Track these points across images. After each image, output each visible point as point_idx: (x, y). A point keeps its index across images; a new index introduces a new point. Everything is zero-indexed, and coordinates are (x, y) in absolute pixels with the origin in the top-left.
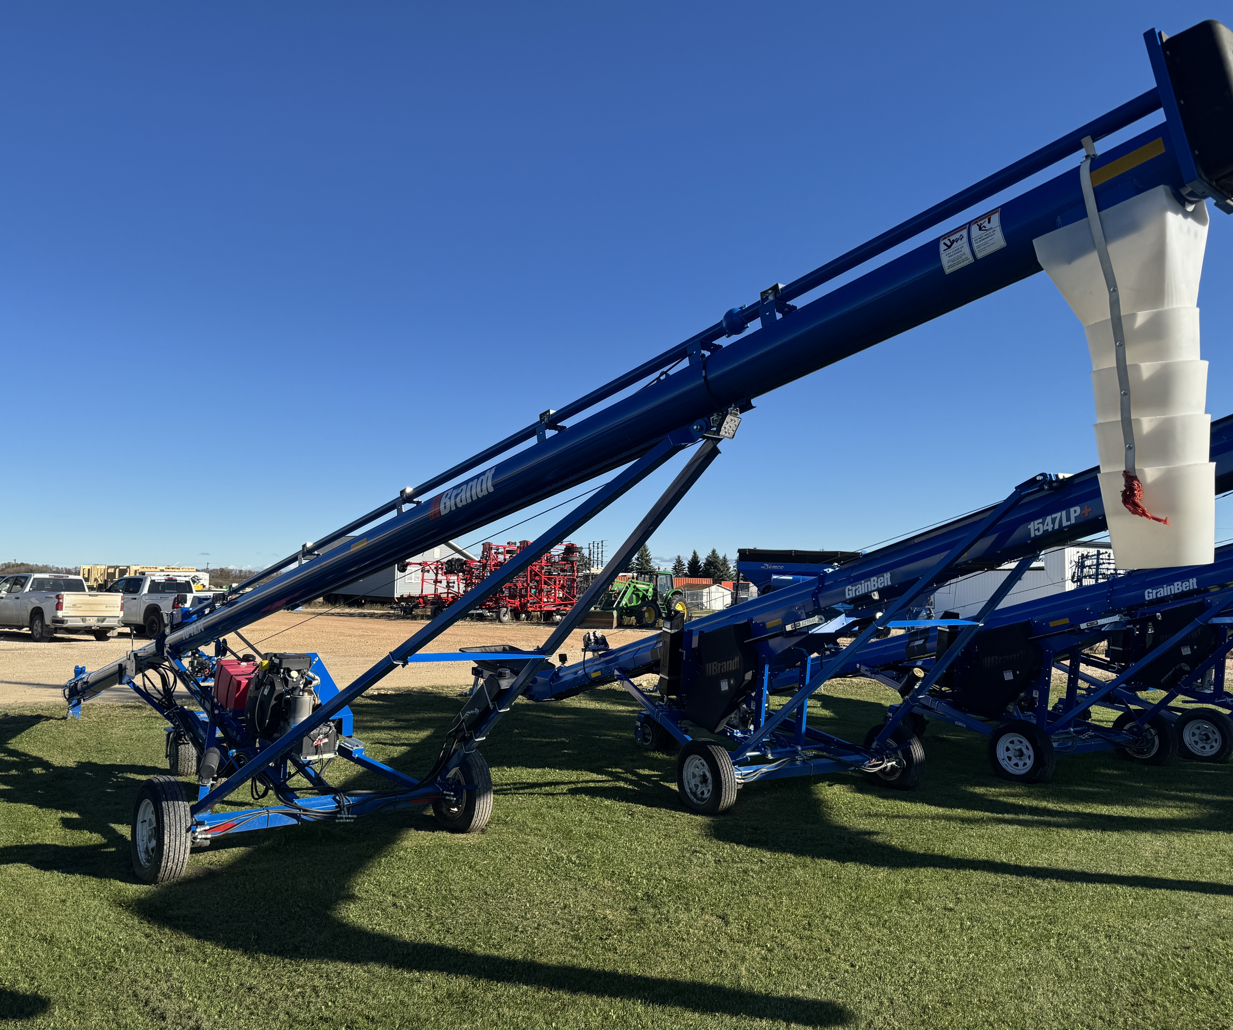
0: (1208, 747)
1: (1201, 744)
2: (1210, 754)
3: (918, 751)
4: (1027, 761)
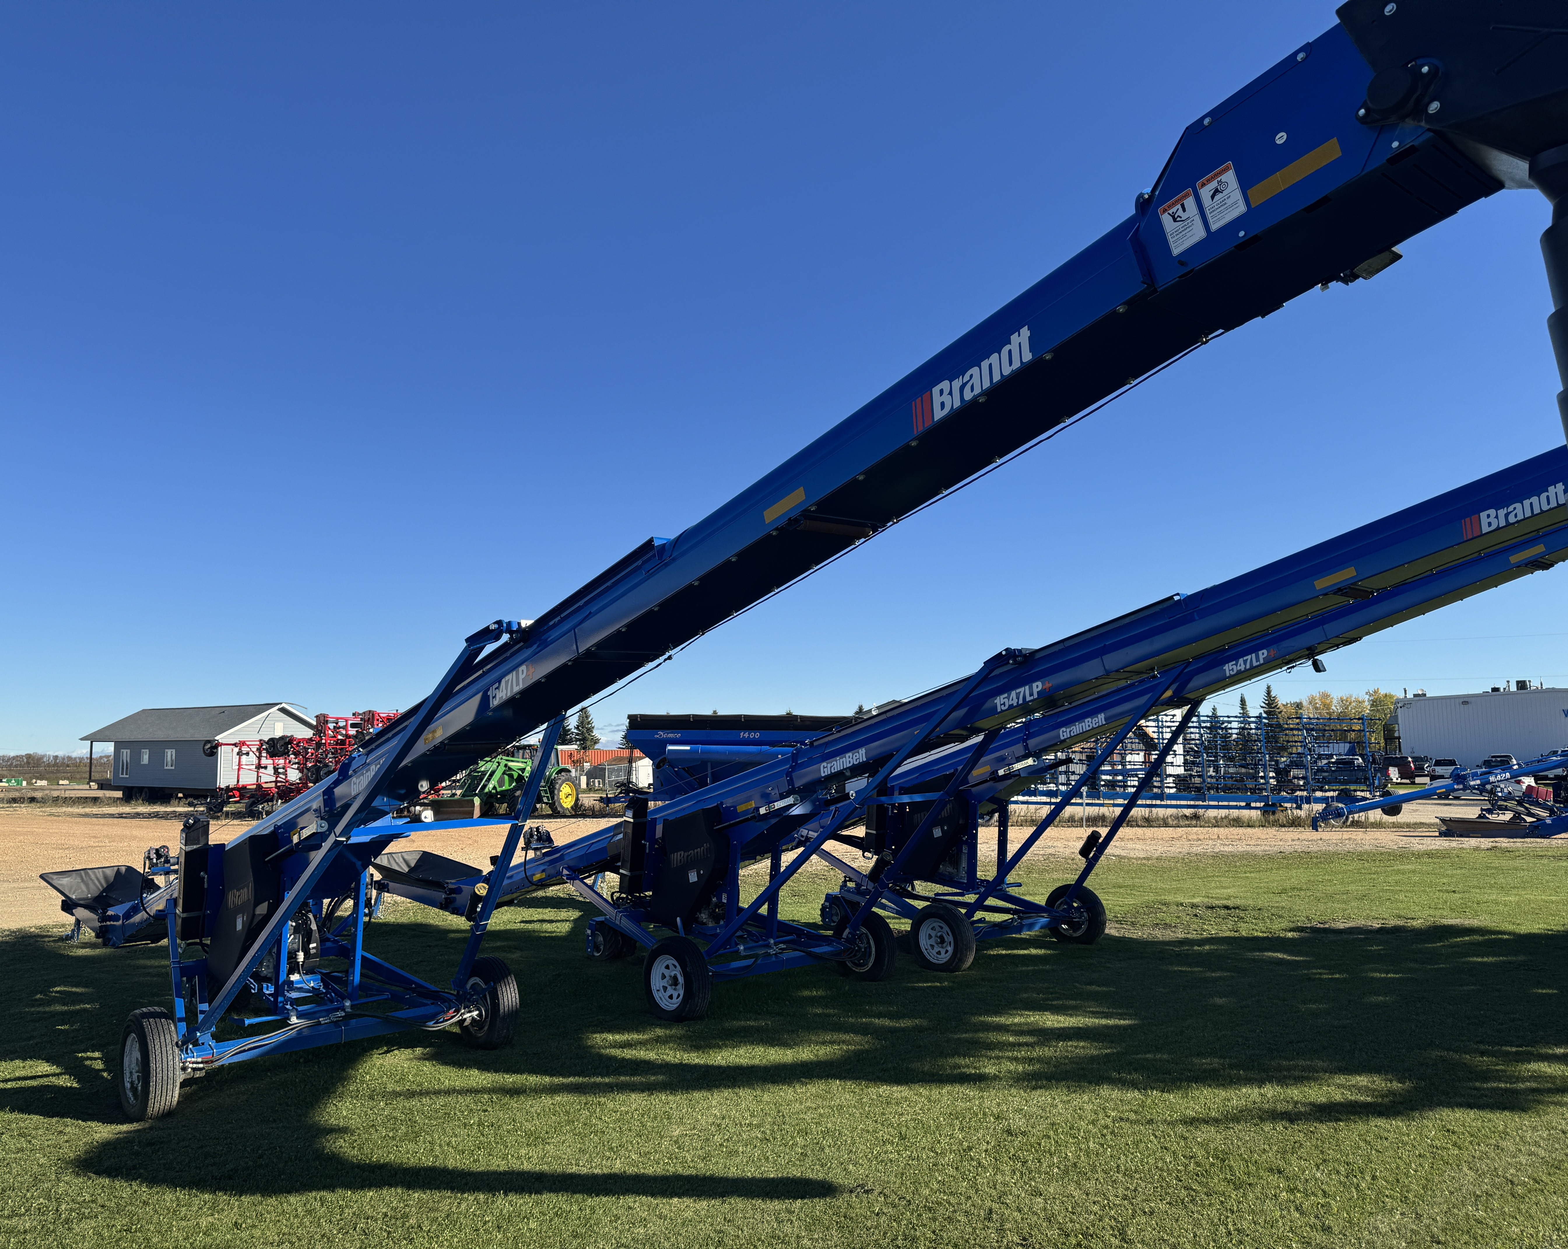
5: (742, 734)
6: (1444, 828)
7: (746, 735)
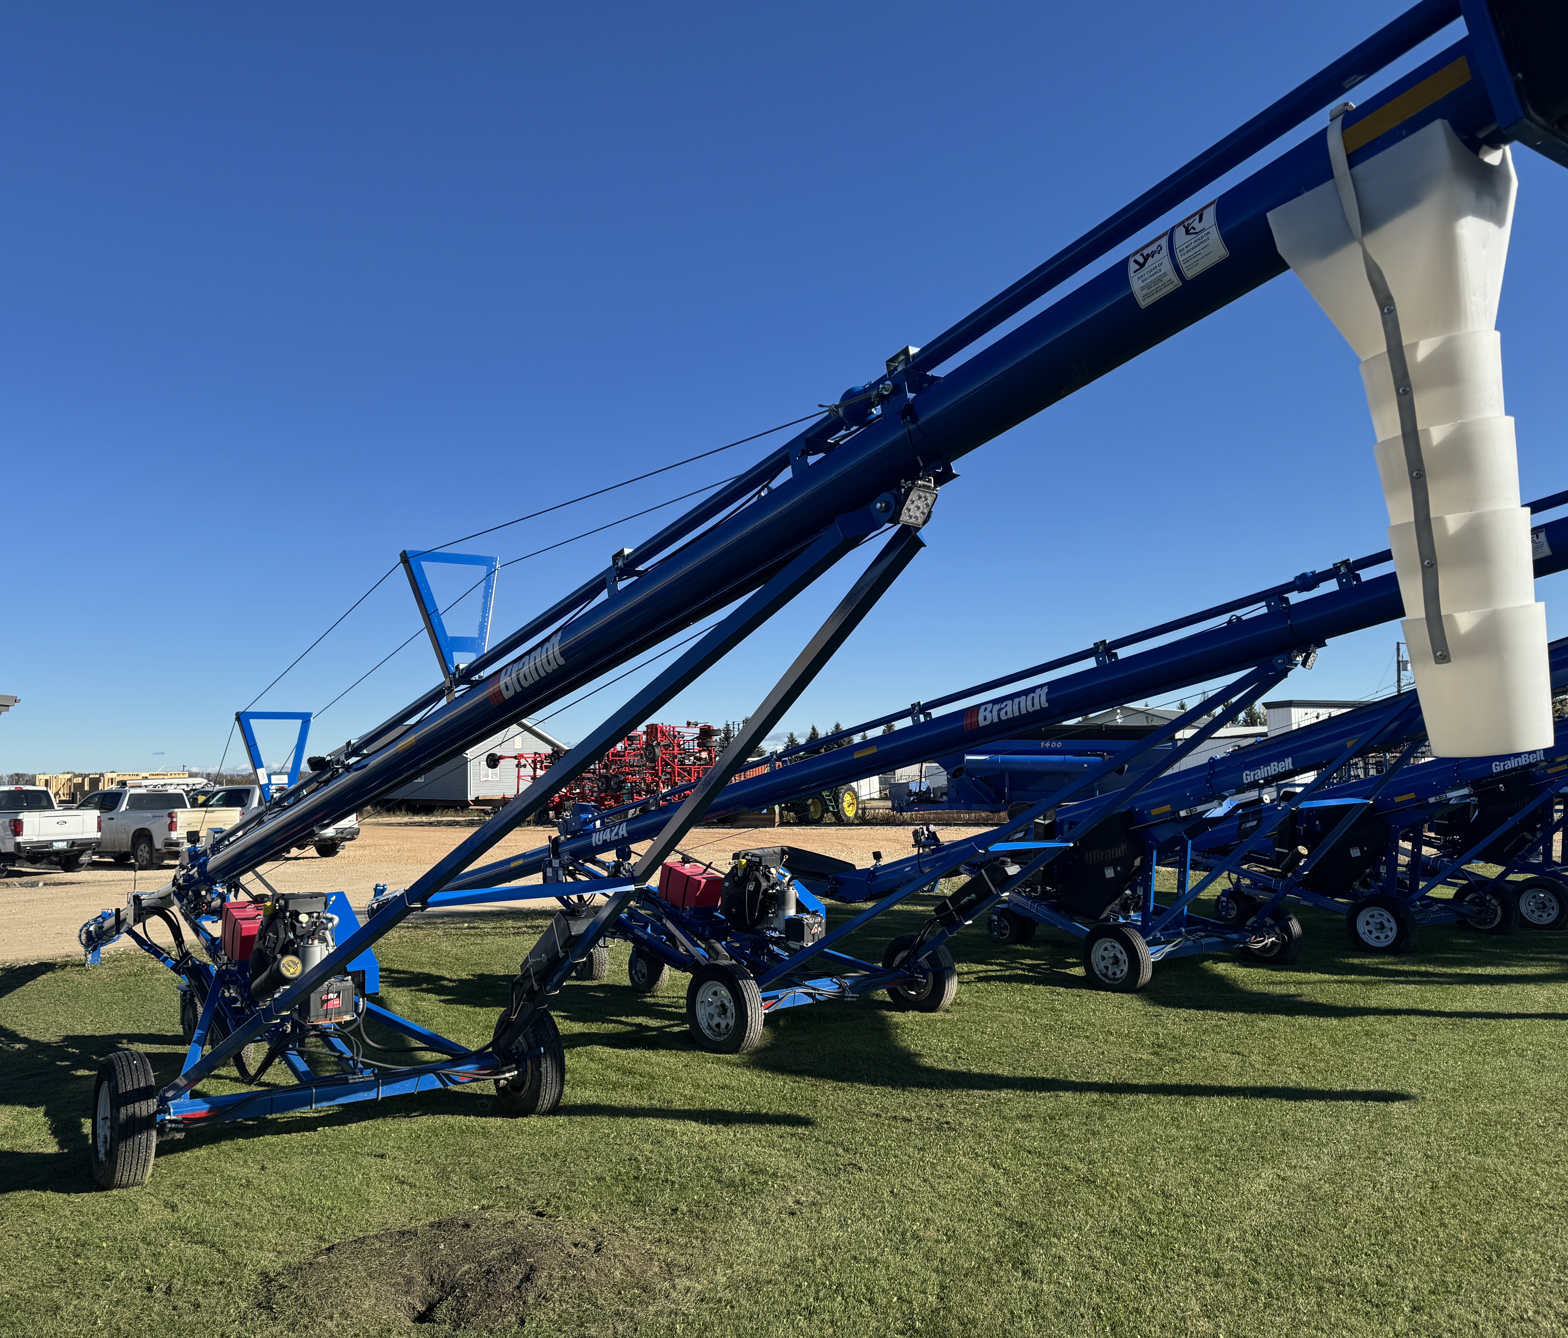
0: (1545, 915)
1: (1537, 913)
2: (1548, 922)
3: (1296, 927)
4: (1389, 933)
5: (1042, 744)
7: (1048, 745)
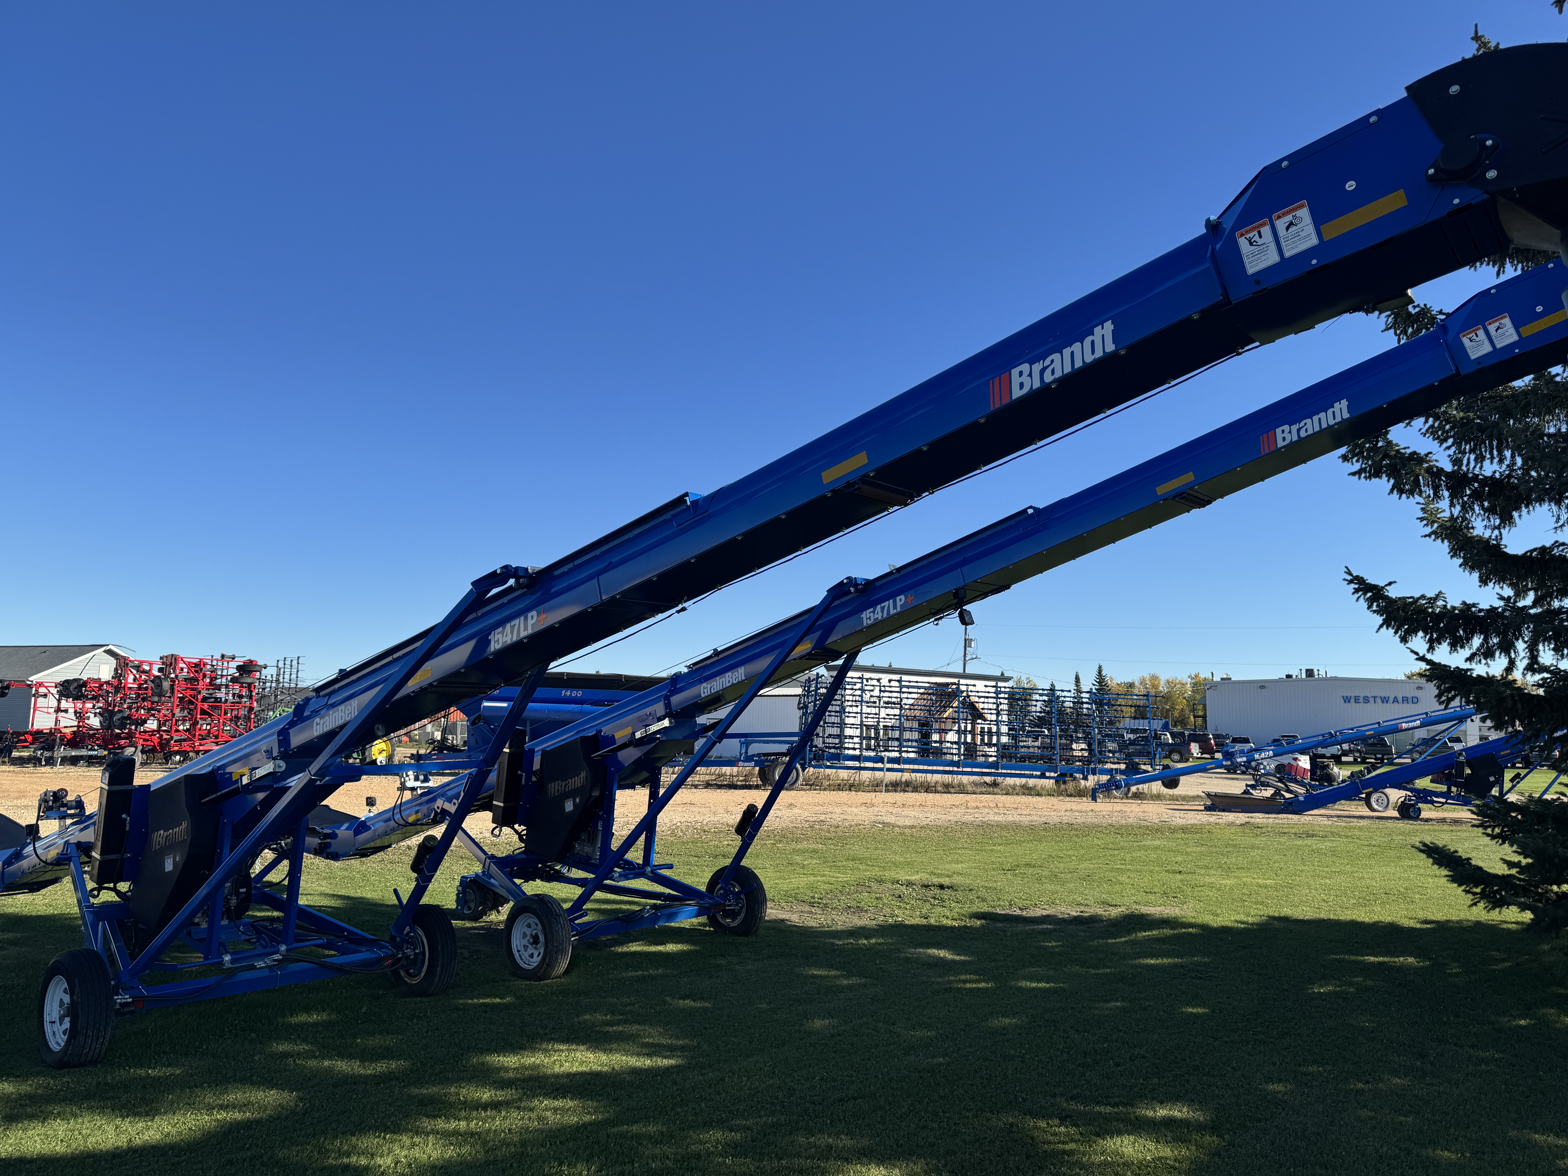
5: (563, 692)
6: (1209, 803)
7: (568, 693)
